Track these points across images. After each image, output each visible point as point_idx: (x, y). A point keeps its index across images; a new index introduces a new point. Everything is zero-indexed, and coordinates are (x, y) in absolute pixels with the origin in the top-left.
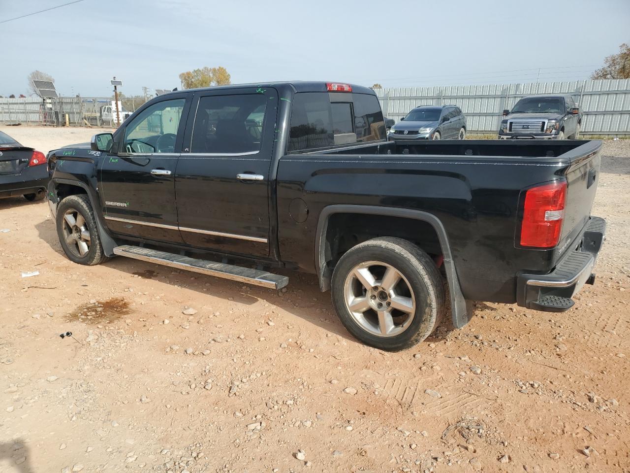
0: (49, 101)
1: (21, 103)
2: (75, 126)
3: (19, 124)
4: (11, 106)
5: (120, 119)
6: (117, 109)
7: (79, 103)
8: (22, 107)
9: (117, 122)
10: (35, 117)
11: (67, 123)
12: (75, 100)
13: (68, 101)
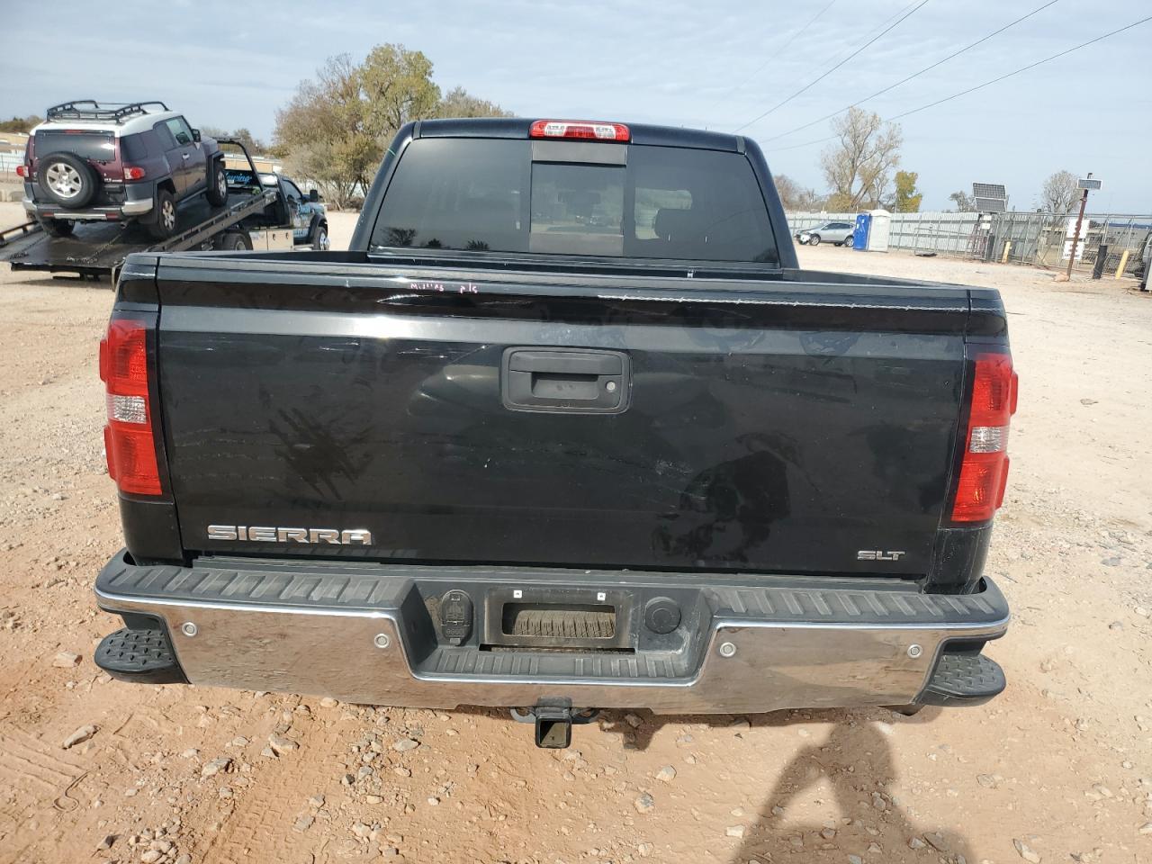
0: (988, 218)
1: (954, 222)
2: (1020, 264)
3: (934, 255)
4: (943, 226)
5: (1076, 253)
6: (1077, 234)
7: (1038, 223)
8: (955, 227)
9: (1068, 258)
10: (963, 245)
11: (1005, 257)
12: (1034, 218)
13: (1025, 218)
